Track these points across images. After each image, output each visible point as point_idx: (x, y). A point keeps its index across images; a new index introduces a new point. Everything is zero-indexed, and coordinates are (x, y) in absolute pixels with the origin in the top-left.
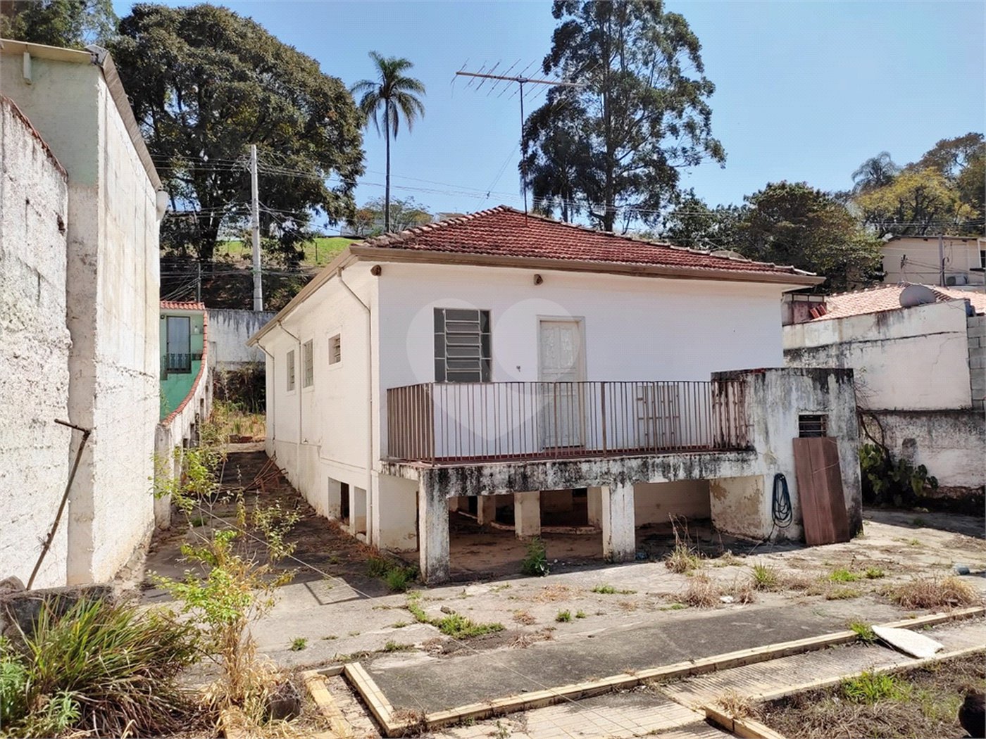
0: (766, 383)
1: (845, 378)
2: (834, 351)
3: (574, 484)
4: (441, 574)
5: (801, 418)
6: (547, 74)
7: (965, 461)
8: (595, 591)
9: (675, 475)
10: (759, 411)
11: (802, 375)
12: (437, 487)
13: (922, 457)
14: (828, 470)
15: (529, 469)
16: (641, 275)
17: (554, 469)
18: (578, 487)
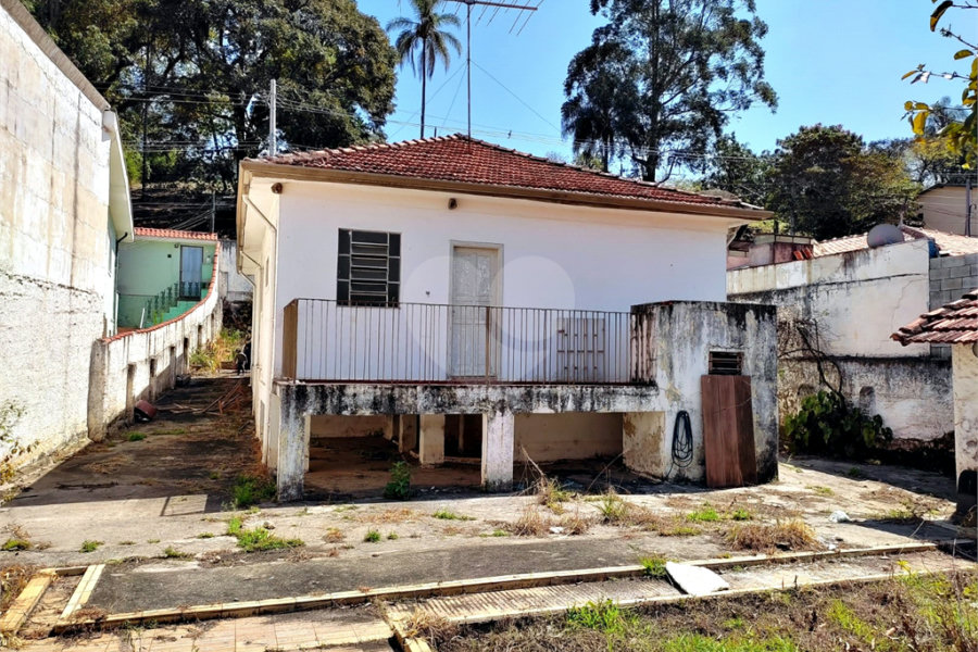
0: (673, 316)
1: (766, 314)
2: (801, 294)
3: (447, 410)
4: (293, 492)
5: (714, 355)
6: (594, 14)
7: (919, 411)
8: (434, 516)
9: (563, 406)
10: (664, 345)
11: (716, 310)
12: (293, 404)
13: (880, 407)
14: (738, 410)
15: (397, 391)
16: (563, 202)
17: (426, 393)
18: (451, 412)
